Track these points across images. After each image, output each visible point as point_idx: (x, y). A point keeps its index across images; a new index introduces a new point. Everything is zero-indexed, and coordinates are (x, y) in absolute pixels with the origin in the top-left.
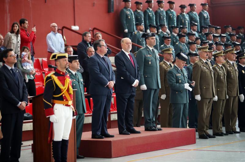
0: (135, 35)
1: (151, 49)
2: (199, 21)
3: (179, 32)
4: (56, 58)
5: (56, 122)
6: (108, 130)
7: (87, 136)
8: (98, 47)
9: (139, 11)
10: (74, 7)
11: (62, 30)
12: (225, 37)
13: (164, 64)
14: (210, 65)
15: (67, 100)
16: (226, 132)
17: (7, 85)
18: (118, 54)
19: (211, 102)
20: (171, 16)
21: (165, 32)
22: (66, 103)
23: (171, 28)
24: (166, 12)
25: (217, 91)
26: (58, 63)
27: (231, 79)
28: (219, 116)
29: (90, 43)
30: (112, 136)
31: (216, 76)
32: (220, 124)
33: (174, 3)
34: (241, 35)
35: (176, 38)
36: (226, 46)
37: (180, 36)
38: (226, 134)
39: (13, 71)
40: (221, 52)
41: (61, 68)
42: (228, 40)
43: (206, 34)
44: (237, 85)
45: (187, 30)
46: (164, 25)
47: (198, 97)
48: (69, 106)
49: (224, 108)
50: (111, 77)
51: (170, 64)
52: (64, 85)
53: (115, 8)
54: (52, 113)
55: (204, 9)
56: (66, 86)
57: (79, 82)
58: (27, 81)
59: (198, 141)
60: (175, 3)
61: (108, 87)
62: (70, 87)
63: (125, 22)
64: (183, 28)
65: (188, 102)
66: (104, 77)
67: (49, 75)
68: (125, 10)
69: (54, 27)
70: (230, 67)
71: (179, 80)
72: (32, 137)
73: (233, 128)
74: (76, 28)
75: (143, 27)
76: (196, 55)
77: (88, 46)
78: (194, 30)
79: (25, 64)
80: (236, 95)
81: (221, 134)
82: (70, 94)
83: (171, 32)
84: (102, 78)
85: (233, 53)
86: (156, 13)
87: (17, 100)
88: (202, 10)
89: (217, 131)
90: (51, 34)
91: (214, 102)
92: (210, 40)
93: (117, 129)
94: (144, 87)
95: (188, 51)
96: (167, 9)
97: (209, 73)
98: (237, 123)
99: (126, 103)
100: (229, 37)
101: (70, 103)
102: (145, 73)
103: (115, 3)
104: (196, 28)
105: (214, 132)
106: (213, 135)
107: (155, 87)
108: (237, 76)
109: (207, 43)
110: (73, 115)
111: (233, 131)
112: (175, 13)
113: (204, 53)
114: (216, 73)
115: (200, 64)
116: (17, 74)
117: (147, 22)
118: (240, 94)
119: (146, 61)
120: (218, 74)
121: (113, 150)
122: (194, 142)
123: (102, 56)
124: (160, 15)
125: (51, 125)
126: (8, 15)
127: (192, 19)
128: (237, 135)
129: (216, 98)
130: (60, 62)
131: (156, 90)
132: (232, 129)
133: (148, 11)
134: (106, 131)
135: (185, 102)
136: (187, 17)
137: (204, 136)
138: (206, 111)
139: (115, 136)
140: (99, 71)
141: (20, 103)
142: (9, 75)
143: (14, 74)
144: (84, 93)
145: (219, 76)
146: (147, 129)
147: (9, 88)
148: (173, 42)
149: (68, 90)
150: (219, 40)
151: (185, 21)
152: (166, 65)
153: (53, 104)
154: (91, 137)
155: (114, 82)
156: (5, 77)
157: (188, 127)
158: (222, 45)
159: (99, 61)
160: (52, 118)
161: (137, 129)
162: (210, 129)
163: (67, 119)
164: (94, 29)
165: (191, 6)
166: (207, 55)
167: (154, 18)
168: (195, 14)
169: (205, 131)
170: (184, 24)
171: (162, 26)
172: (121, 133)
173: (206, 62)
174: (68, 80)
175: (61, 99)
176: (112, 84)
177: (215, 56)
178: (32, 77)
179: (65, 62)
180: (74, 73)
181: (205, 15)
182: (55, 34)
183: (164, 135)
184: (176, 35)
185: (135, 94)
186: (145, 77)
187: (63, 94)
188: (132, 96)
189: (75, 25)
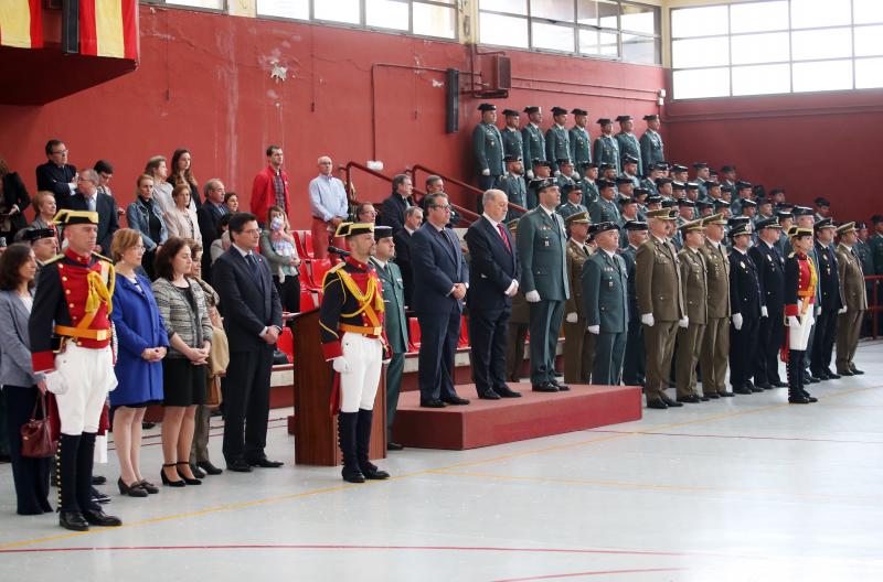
0: (504, 181)
1: (549, 213)
2: (639, 154)
3: (600, 175)
4: (349, 233)
5: (347, 373)
6: (456, 387)
7: (409, 400)
8: (429, 209)
9: (512, 130)
10: (373, 121)
11: (347, 170)
12: (695, 187)
13: (571, 246)
14: (673, 251)
15: (371, 325)
16: (705, 393)
17: (237, 290)
18: (473, 224)
19: (675, 330)
20: (580, 141)
21: (569, 176)
22: (369, 331)
23: (583, 168)
24: (571, 133)
25: (688, 304)
26: (352, 244)
27: (715, 279)
28: (691, 360)
29: (409, 199)
30: (466, 403)
31: (686, 274)
32: (693, 378)
33: (585, 113)
34: (730, 183)
35: (591, 189)
36: (701, 207)
37: (602, 185)
38: (705, 399)
39: (250, 261)
40: (699, 223)
41: (360, 254)
42: (702, 196)
43: (657, 181)
44: (727, 293)
45: (616, 172)
46: (566, 161)
47: (649, 319)
48: (376, 337)
49: (700, 342)
50: (459, 275)
51: (584, 248)
52: (364, 292)
53: (461, 124)
54: (339, 353)
55: (651, 127)
56: (370, 294)
57: (393, 285)
58: (282, 280)
59: (646, 412)
60: (589, 113)
61: (453, 297)
62: (378, 296)
63: (483, 153)
64: (607, 167)
65: (627, 329)
66: (443, 275)
67: (333, 270)
68: (483, 127)
69: (325, 163)
70: (712, 254)
71: (609, 281)
72: (292, 400)
73: (720, 384)
74: (376, 165)
75: (520, 165)
76: (643, 227)
77: (405, 206)
78: (631, 173)
79: (281, 244)
80: (724, 315)
81: (695, 399)
82: (377, 312)
83: (582, 176)
84: (440, 278)
85: (719, 225)
86: (548, 134)
87: (259, 322)
88: (648, 130)
89: (686, 393)
90: (318, 181)
91: (681, 329)
92: (667, 194)
93: (473, 386)
94: (534, 296)
95: (619, 217)
96: (571, 126)
97: (670, 266)
98: (728, 374)
99: (492, 332)
100: (704, 189)
101: (378, 330)
102: (535, 265)
103: (460, 113)
104: (634, 168)
105: (678, 393)
106: (678, 400)
107: (557, 296)
108: (728, 272)
109: (658, 200)
110: (384, 358)
111: (718, 393)
112: (587, 135)
113: (660, 223)
114: (687, 267)
115: (652, 246)
116: (260, 267)
117: (529, 153)
118: (733, 313)
119: (539, 240)
120: (691, 269)
121: (465, 433)
122: (638, 416)
123: (440, 230)
124: (557, 140)
125: (335, 378)
126: (235, 138)
127: (624, 148)
128: (729, 399)
129: (685, 322)
130: (357, 241)
131: (558, 302)
132: (717, 387)
133: (530, 130)
134: (451, 392)
135: (620, 330)
136: (615, 144)
137: (657, 403)
138: (664, 349)
139: (472, 401)
140: (432, 262)
141: (266, 328)
142: (241, 267)
143: (253, 266)
144: (403, 308)
145: (692, 272)
146: (536, 388)
147: (244, 297)
148: (587, 197)
149: (373, 303)
150: (683, 194)
151: (611, 153)
152: (576, 249)
153: (341, 333)
154: (418, 402)
155: (467, 285)
156: (235, 272)
157: (622, 384)
158: (691, 205)
159: (434, 241)
160: (339, 364)
161: (512, 387)
162: (671, 386)
163: (370, 367)
164: (416, 168)
165: (623, 120)
166: (667, 228)
167: (544, 144)
168: (631, 139)
169: (660, 393)
170: (609, 159)
171: (562, 163)
172: (483, 395)
173: (664, 244)
174: (374, 282)
175: (359, 322)
176: (462, 289)
177: (685, 230)
178: (294, 271)
179: (368, 241)
180: (382, 265)
181: (655, 141)
182: (327, 180)
183: (575, 401)
184: (591, 182)
185: (509, 310)
186: (535, 275)
187: (363, 311)
188: (504, 316)
189: (374, 160)
